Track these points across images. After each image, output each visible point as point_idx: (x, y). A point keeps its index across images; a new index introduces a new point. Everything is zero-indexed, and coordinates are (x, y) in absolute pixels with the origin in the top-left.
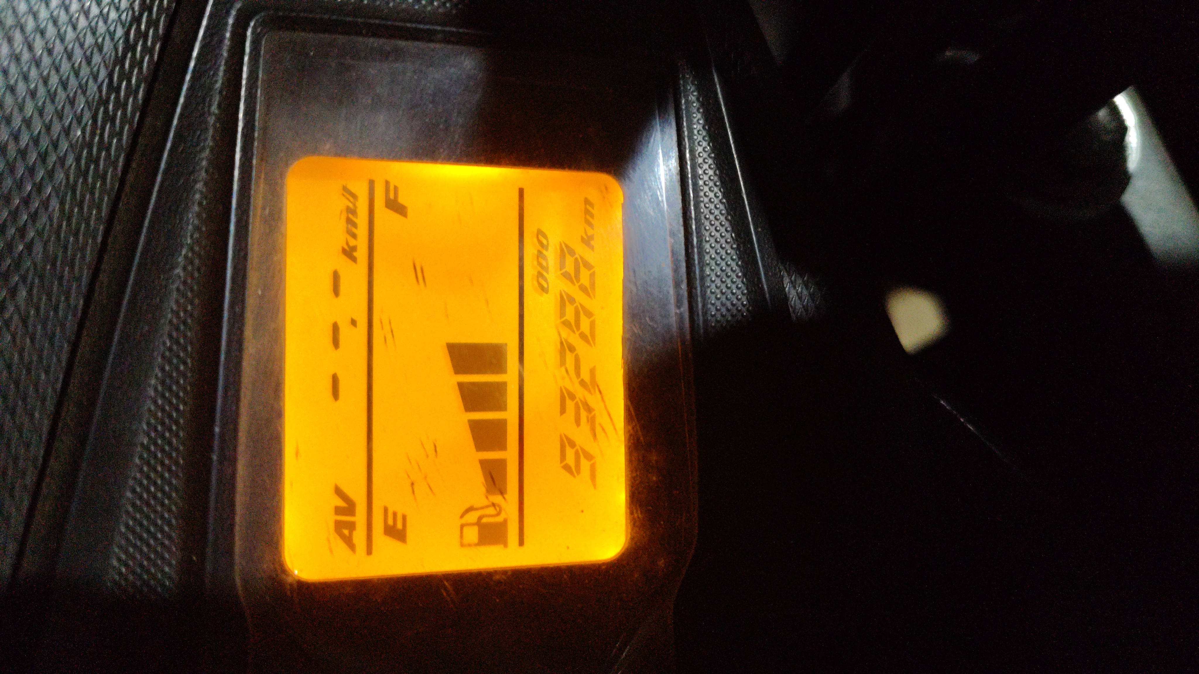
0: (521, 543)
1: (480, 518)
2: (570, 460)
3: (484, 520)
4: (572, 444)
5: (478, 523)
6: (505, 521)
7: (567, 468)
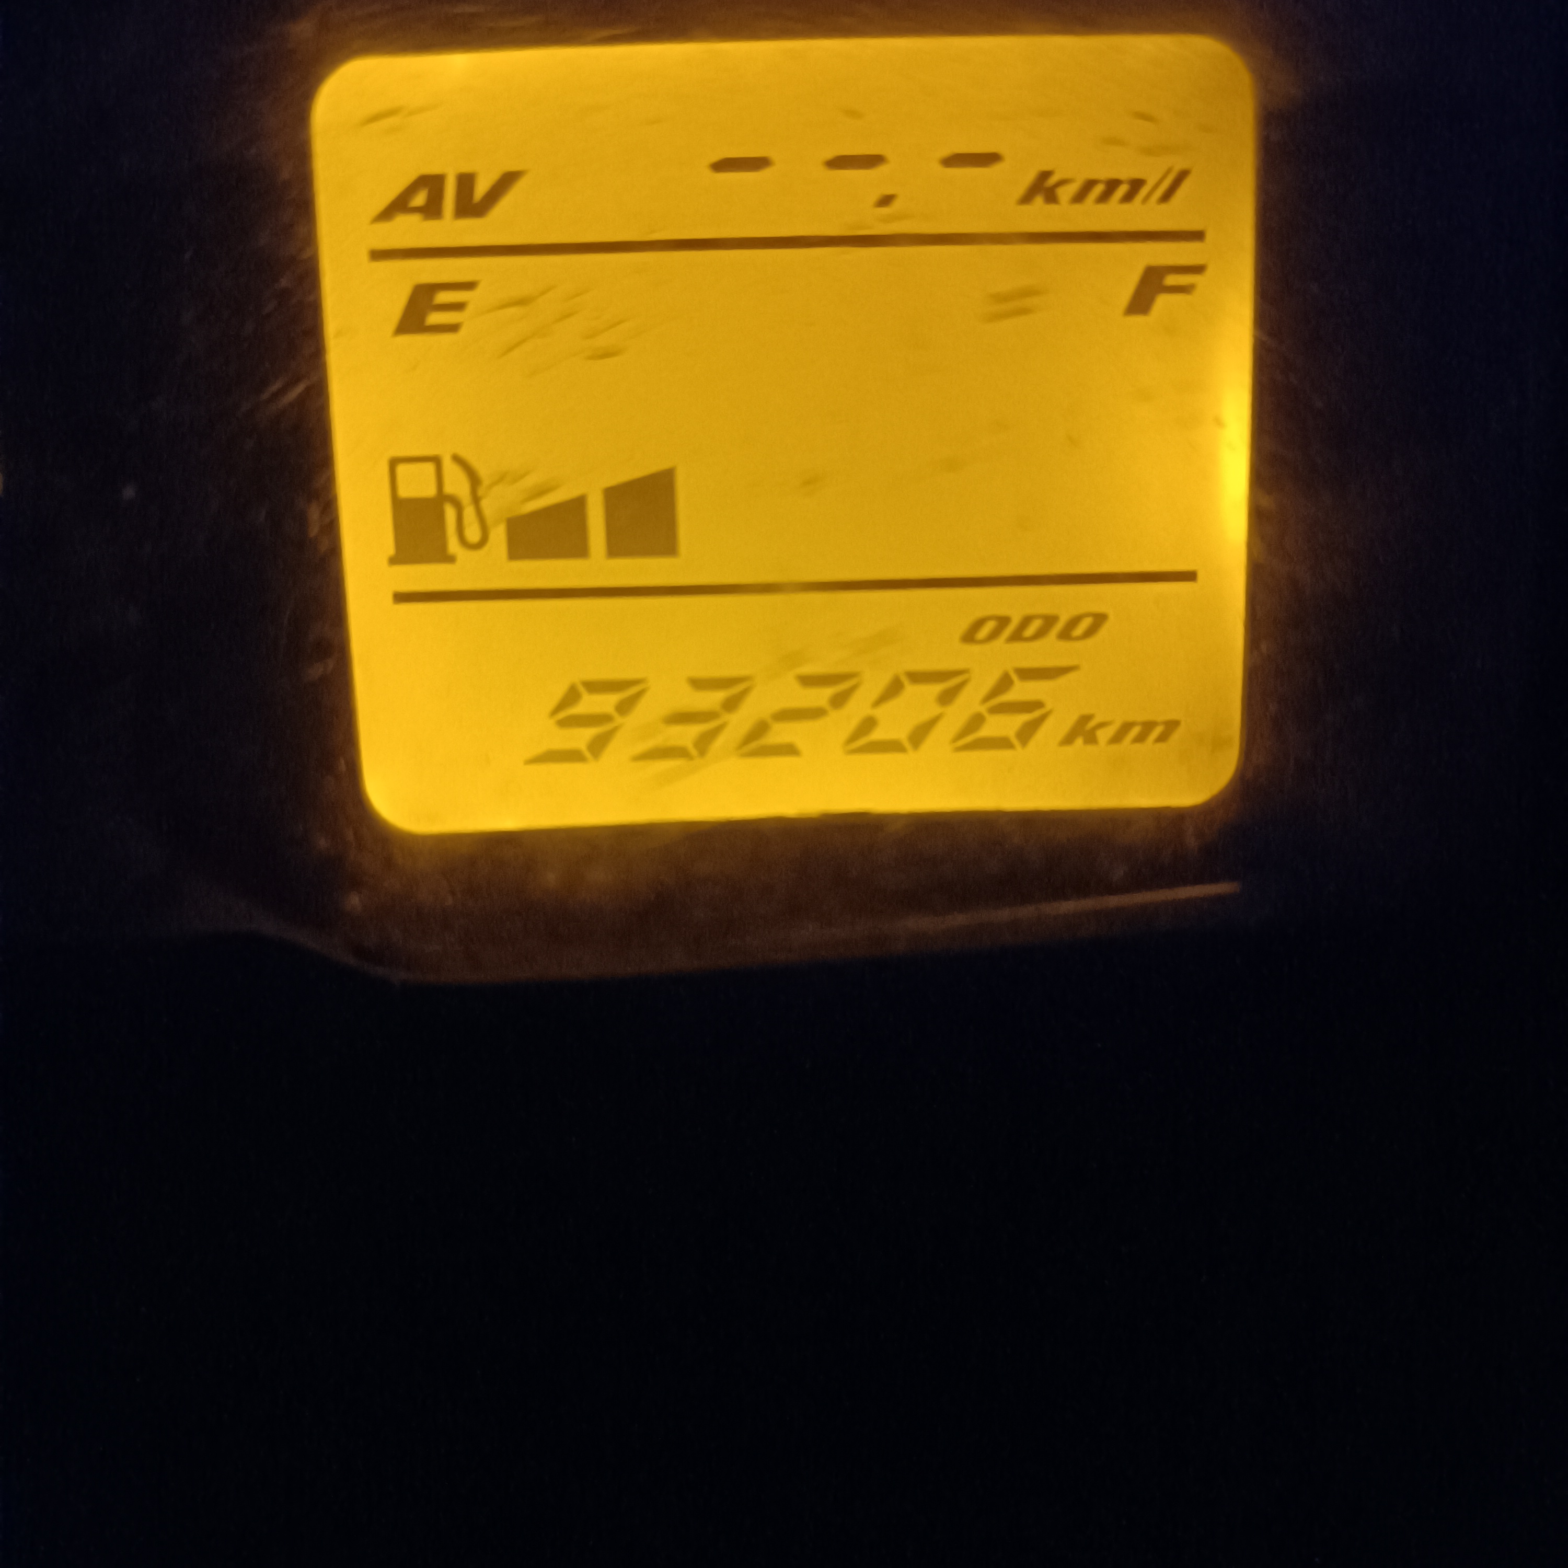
0: (402, 598)
1: (456, 503)
2: (590, 704)
3: (450, 513)
4: (624, 707)
5: (442, 498)
6: (450, 559)
7: (572, 696)
